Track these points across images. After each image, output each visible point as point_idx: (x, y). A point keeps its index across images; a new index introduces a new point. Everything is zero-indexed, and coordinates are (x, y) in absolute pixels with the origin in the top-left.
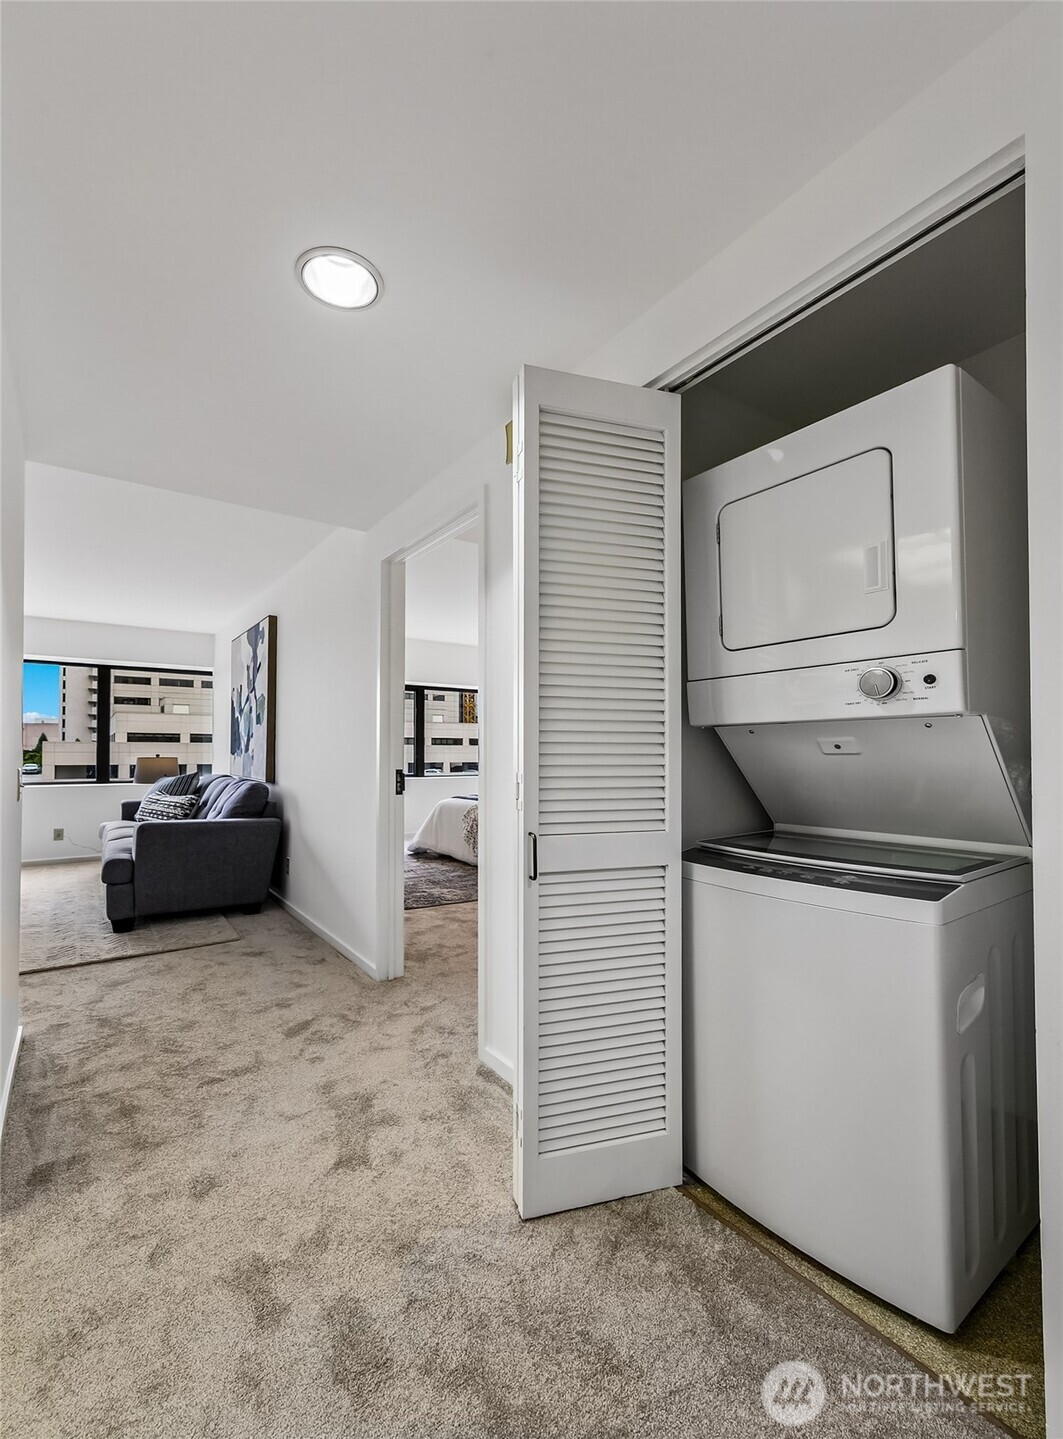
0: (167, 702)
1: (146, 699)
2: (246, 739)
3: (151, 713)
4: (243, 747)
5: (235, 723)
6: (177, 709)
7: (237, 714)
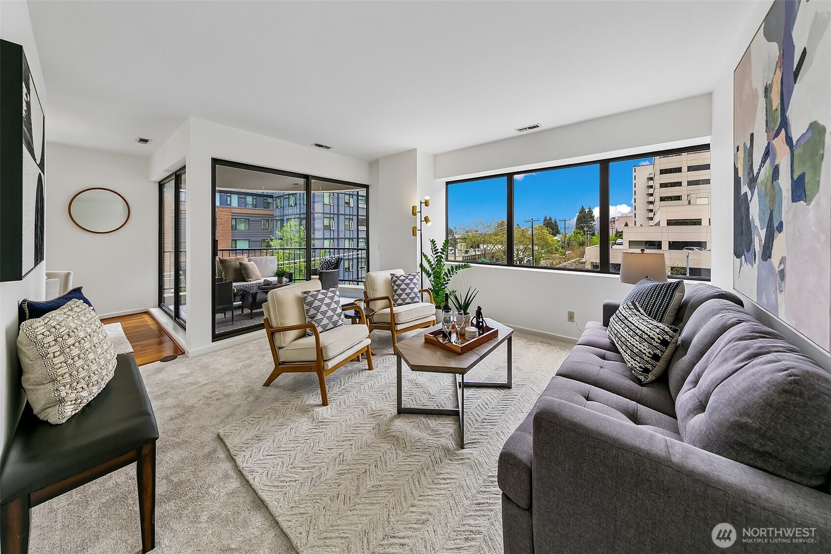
0: (693, 196)
1: (679, 196)
2: (763, 233)
3: (682, 205)
4: (757, 246)
5: (741, 205)
6: (699, 201)
7: (745, 189)
